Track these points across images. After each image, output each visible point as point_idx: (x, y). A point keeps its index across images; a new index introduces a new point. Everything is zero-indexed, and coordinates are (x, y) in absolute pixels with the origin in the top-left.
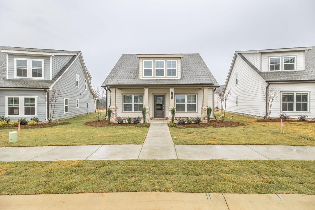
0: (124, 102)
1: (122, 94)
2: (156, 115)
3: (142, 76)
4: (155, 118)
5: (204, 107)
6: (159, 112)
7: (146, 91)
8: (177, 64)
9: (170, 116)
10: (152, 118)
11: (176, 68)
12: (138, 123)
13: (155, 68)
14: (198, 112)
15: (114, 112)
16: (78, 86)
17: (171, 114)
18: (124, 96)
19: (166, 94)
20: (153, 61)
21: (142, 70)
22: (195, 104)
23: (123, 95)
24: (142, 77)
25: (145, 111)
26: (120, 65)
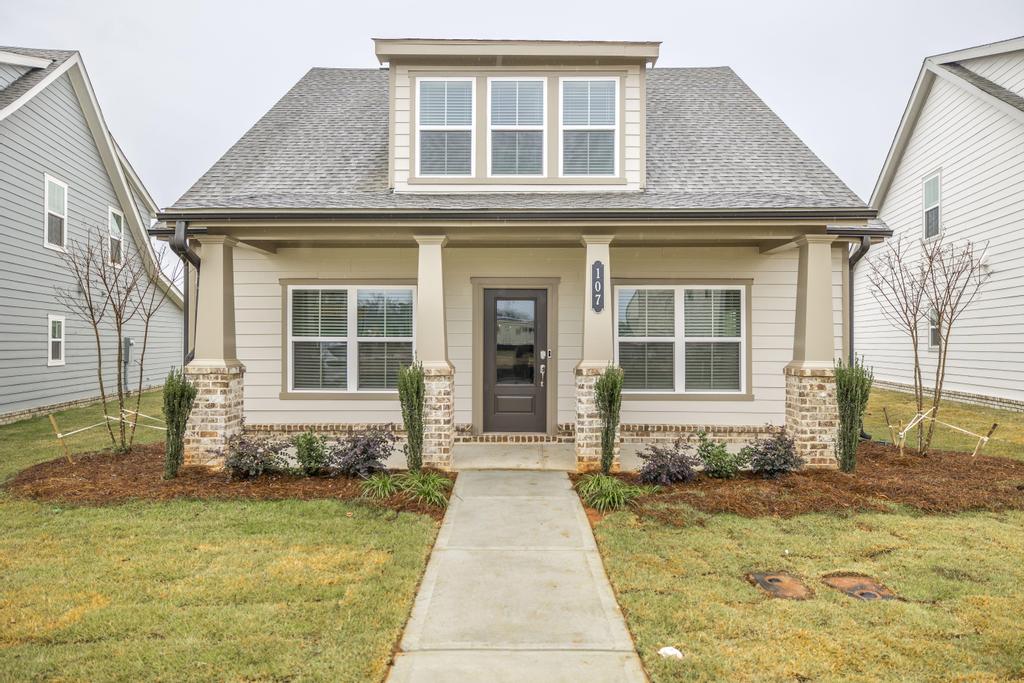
0: (295, 334)
1: (284, 282)
2: (496, 410)
3: (412, 169)
4: (486, 429)
5: (808, 366)
6: (514, 392)
7: (430, 256)
8: (623, 99)
9: (586, 419)
10: (471, 430)
11: (616, 127)
12: (371, 471)
13: (490, 127)
14: (754, 392)
15: (218, 399)
16: (60, 243)
17: (593, 408)
18: (295, 293)
19: (559, 278)
20: (474, 80)
21: (412, 136)
22: (737, 345)
23: (291, 288)
24: (412, 182)
25: (419, 392)
26: (289, 119)
